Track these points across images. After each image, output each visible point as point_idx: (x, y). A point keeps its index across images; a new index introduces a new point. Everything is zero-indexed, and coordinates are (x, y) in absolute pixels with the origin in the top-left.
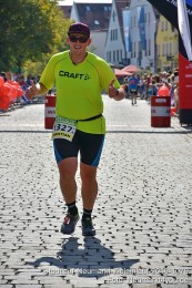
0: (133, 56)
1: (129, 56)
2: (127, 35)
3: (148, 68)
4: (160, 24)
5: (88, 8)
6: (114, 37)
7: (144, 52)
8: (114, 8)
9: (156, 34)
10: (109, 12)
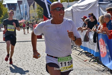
0: (23, 17)
1: (22, 17)
2: (22, 12)
3: (28, 20)
4: (30, 8)
5: (10, 5)
6: (18, 12)
7: (26, 16)
8: (18, 4)
9: (29, 11)
10: (16, 5)
